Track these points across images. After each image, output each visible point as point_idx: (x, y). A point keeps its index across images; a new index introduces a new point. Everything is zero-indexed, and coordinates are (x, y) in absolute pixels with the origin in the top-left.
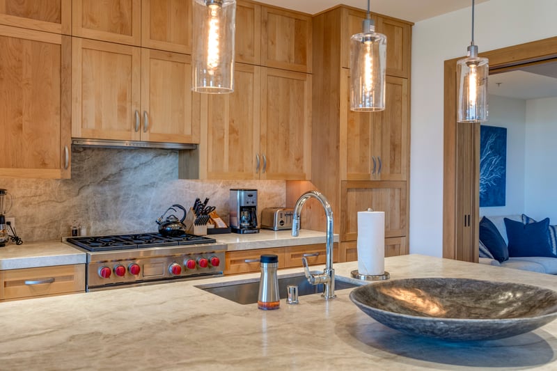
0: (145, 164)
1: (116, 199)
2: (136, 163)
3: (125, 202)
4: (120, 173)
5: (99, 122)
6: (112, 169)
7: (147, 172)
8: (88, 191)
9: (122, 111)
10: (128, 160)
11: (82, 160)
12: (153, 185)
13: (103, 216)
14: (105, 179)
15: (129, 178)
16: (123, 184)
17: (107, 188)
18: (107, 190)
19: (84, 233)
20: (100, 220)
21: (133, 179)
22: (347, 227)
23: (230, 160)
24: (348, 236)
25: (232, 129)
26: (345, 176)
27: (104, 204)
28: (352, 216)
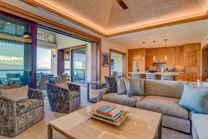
4: (159, 66)
5: (155, 61)
9: (157, 60)
10: (160, 64)
21: (161, 66)
22: (185, 71)
23: (170, 64)
24: (185, 73)
25: (170, 61)
26: (185, 65)
27: (158, 68)
28: (186, 70)
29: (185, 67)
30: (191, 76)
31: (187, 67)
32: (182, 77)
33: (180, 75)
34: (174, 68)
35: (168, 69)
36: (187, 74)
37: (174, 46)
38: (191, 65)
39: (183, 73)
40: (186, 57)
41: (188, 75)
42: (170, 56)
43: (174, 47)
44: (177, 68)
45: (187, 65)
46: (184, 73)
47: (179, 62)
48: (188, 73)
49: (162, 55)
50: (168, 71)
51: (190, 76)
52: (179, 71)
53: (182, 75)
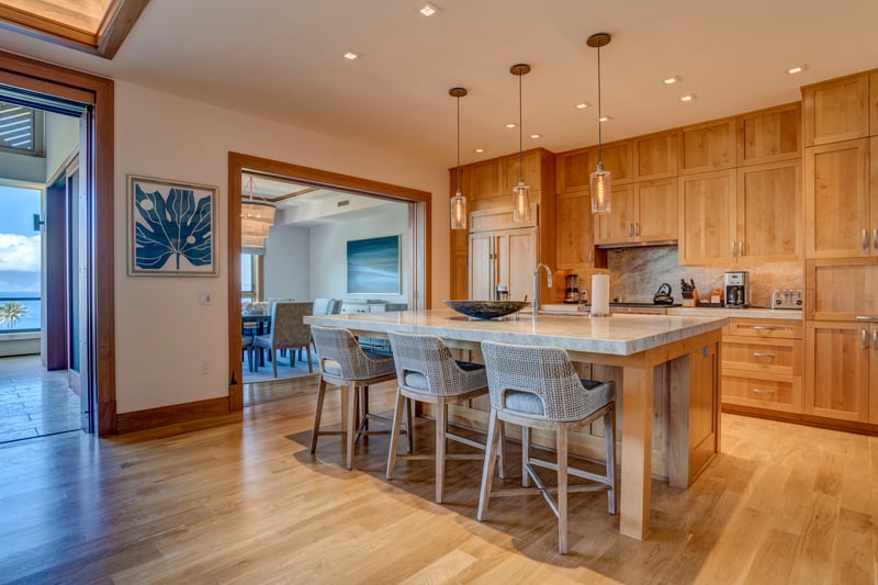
0: (663, 257)
1: (643, 280)
2: (656, 257)
3: (648, 283)
4: (645, 264)
5: (609, 234)
6: (640, 262)
7: (663, 262)
8: (625, 276)
9: (623, 225)
10: (650, 254)
11: (622, 257)
12: (668, 271)
13: (634, 291)
14: (635, 268)
15: (651, 267)
16: (648, 271)
17: (636, 274)
18: (637, 275)
19: (620, 301)
20: (632, 293)
21: (654, 268)
22: (816, 306)
23: (707, 249)
24: (818, 315)
25: (708, 225)
26: (811, 254)
27: (635, 284)
28: (826, 296)
29: (812, 271)
30: (867, 347)
31: (830, 271)
32: (789, 349)
33: (776, 333)
34: (739, 281)
35: (692, 288)
36: (833, 331)
37: (737, 118)
38: (863, 254)
39: (798, 315)
40: (819, 186)
41: (840, 337)
42: (703, 189)
43: (732, 125)
44: (768, 278)
45: (827, 253)
46: (809, 318)
47: (771, 230)
48: (840, 315)
49: (653, 189)
50: (698, 304)
51: (859, 346)
52: (773, 304)
53: (788, 333)
